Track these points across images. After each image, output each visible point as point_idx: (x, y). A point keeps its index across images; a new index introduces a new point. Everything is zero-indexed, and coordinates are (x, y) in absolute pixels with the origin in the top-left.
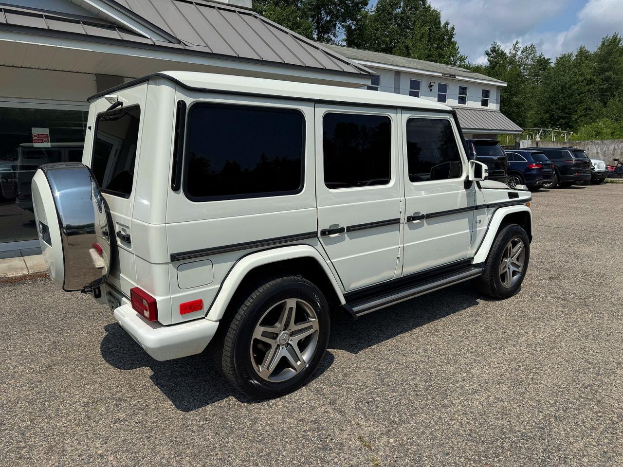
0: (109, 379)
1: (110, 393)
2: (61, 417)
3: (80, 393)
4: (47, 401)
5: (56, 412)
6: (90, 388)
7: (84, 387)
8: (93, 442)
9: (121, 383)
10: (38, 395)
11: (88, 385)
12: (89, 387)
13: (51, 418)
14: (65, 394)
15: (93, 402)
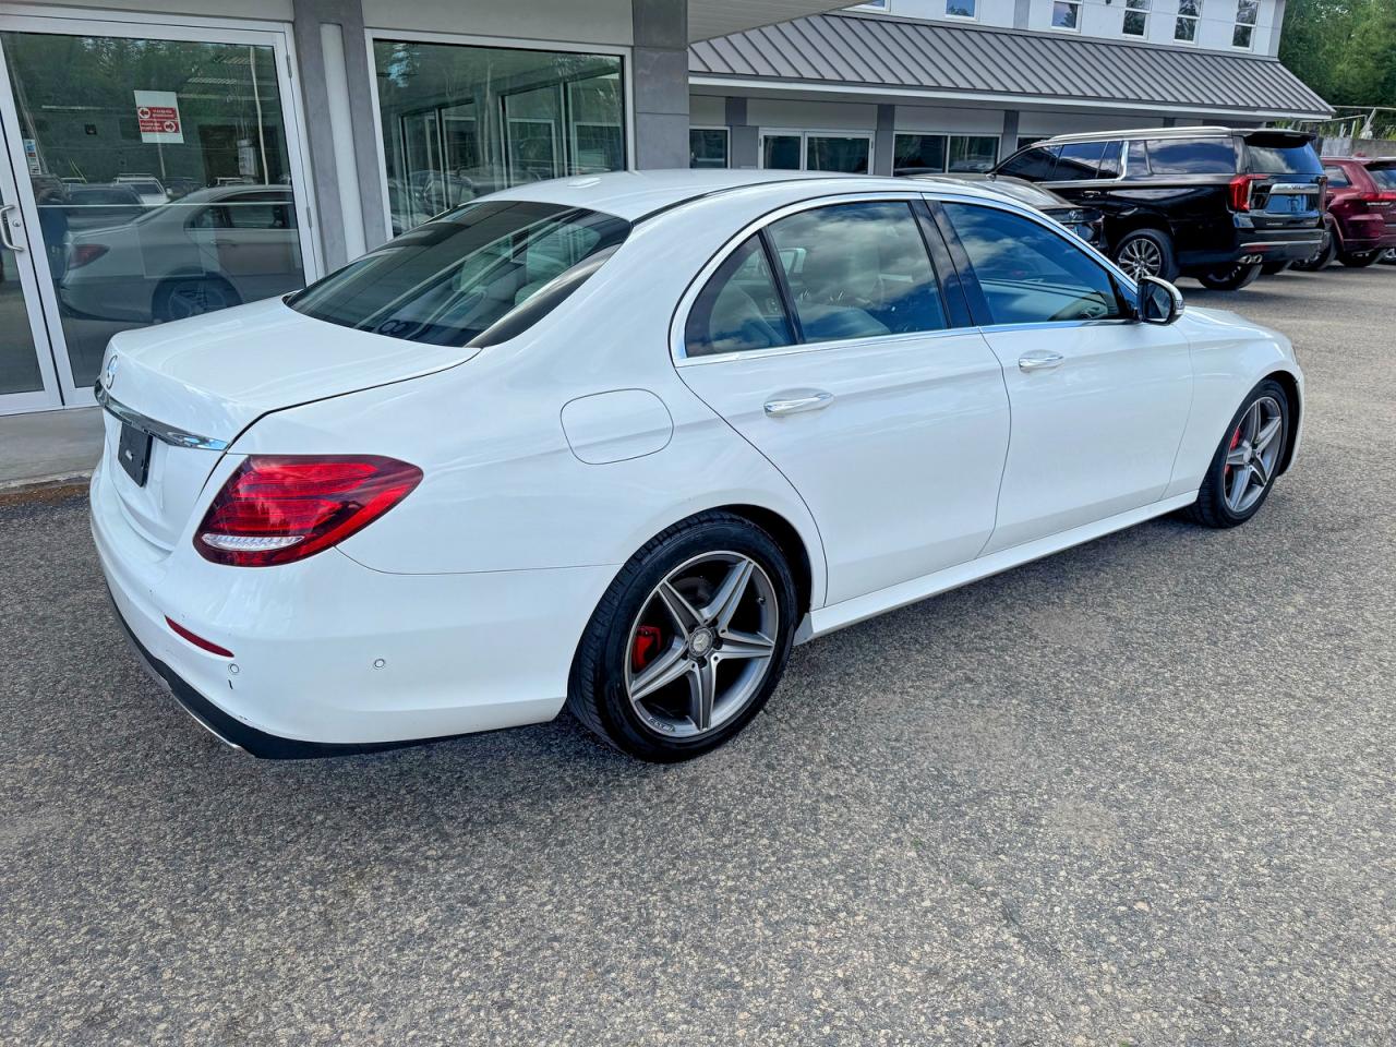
0: (373, 796)
1: (379, 841)
2: (255, 917)
3: (299, 836)
4: (214, 861)
5: (238, 899)
6: (322, 823)
7: (308, 817)
8: (347, 1011)
9: (405, 809)
10: (189, 839)
11: (319, 813)
12: (320, 818)
13: (225, 918)
14: (260, 839)
15: (335, 871)
